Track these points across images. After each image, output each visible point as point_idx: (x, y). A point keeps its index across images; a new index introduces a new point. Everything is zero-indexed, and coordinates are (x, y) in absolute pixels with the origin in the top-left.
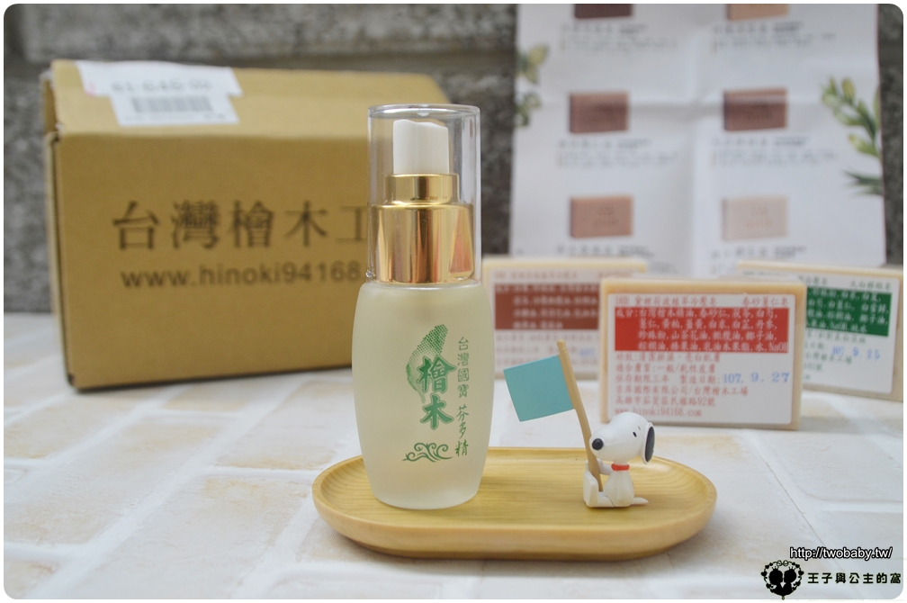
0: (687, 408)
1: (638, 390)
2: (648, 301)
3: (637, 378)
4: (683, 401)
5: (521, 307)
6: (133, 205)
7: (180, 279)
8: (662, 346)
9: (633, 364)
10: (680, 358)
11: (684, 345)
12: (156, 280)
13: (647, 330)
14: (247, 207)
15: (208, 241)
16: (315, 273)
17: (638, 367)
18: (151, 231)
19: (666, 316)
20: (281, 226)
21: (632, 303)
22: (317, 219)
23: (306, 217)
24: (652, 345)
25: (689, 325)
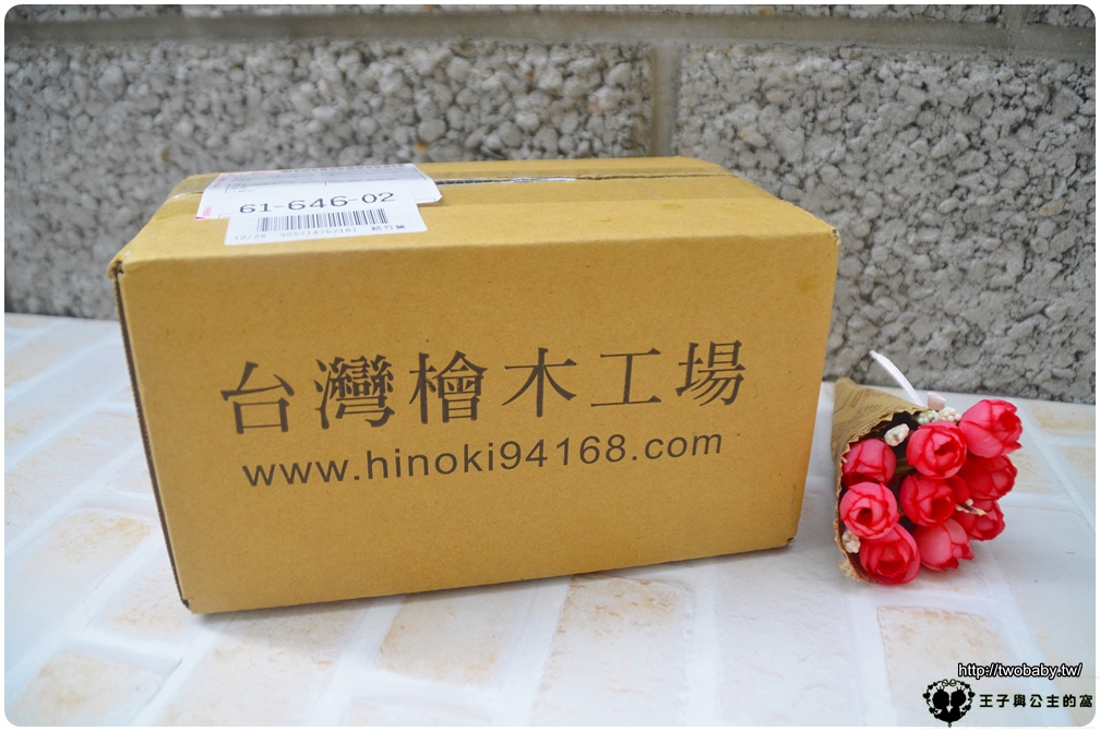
6: (250, 368)
7: (335, 472)
12: (297, 474)
14: (438, 361)
15: (379, 416)
16: (553, 454)
18: (283, 404)
20: (495, 388)
22: (557, 374)
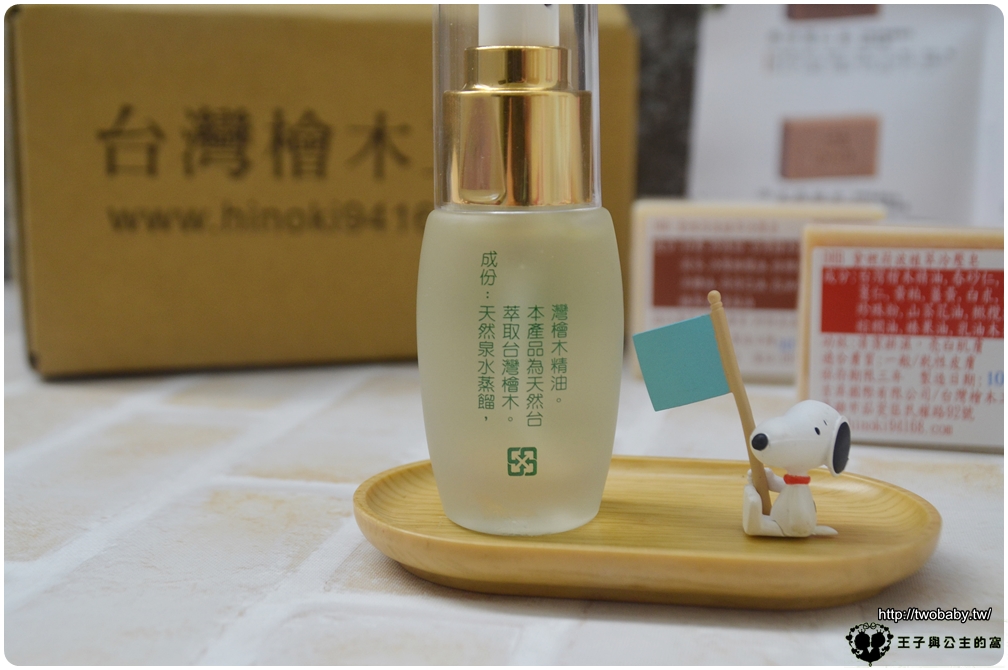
0: (929, 422)
1: (854, 392)
2: (872, 258)
3: (854, 375)
4: (924, 412)
5: (693, 274)
6: (126, 112)
7: (194, 221)
8: (893, 327)
9: (848, 353)
10: (920, 345)
11: (927, 326)
12: (158, 221)
13: (871, 302)
14: (292, 118)
15: (235, 165)
16: (392, 219)
17: (856, 358)
18: (152, 151)
19: (900, 281)
20: (342, 148)
21: (848, 260)
22: (396, 140)
23: (379, 136)
24: (878, 325)
25: (936, 296)
